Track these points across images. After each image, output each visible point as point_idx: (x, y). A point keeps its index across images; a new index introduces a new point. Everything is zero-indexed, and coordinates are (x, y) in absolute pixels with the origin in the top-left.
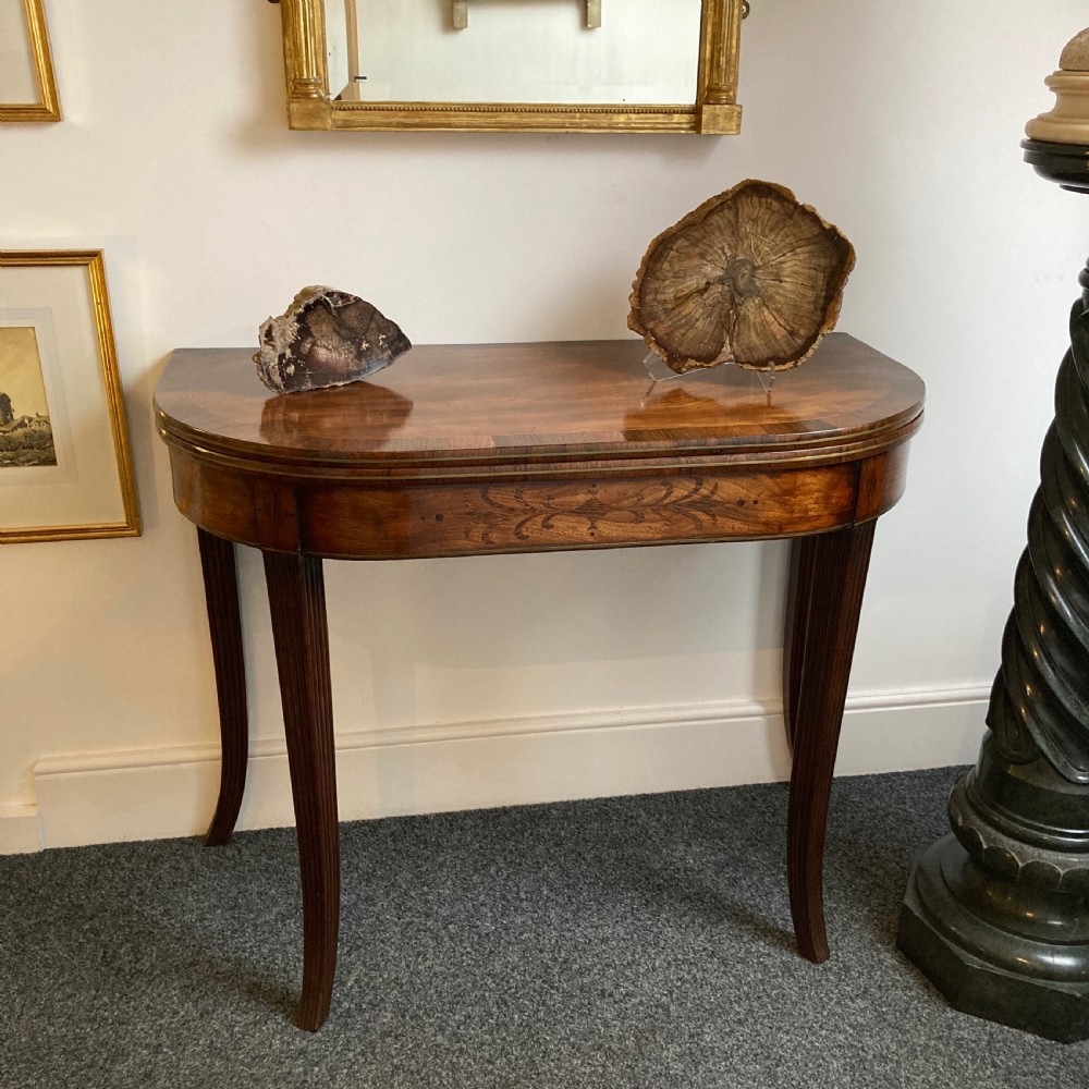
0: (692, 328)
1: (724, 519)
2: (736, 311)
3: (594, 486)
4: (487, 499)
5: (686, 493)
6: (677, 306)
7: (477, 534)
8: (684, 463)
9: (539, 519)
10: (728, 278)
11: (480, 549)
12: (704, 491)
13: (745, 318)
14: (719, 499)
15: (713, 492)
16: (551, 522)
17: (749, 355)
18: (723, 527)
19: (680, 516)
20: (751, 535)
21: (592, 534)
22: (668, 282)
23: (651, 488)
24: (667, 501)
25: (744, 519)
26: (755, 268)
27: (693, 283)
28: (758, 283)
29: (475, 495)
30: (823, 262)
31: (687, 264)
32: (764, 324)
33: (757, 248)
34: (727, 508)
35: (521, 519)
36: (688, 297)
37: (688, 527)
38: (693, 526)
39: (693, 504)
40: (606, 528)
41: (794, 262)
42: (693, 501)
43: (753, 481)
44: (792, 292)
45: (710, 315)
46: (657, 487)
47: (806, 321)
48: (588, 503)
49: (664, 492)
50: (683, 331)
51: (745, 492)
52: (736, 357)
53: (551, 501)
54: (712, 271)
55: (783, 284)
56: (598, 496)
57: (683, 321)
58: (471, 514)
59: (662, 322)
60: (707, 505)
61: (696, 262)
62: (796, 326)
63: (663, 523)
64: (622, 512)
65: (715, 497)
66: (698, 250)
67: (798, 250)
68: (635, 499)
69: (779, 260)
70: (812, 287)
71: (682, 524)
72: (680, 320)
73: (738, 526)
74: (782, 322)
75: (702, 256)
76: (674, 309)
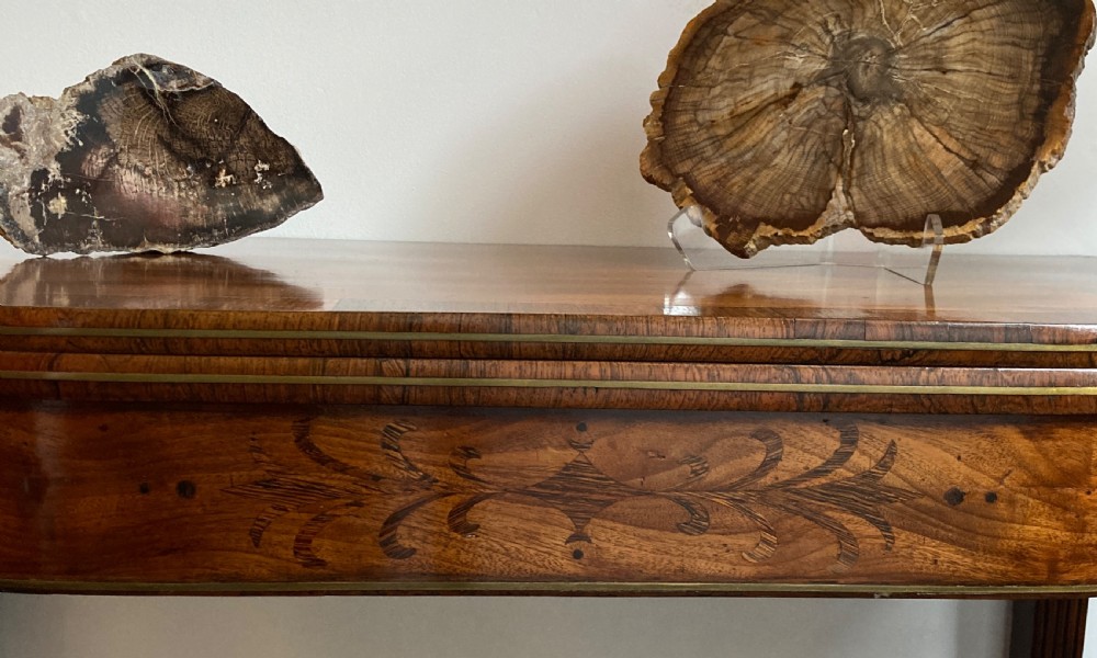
0: (766, 167)
1: (915, 537)
2: (854, 129)
3: (582, 428)
4: (306, 446)
5: (816, 462)
6: (736, 130)
7: (282, 537)
8: (813, 381)
9: (444, 507)
10: (839, 73)
11: (291, 578)
12: (861, 461)
13: (874, 142)
14: (898, 483)
15: (884, 465)
16: (473, 516)
17: (886, 210)
18: (911, 556)
19: (801, 522)
20: (981, 584)
21: (577, 555)
22: (717, 90)
23: (728, 442)
24: (768, 480)
25: (965, 539)
26: (890, 52)
27: (767, 86)
28: (898, 78)
29: (281, 433)
30: (1029, 30)
31: (753, 55)
32: (915, 150)
33: (891, 17)
34: (917, 508)
35: (394, 504)
36: (758, 112)
37: (818, 551)
38: (833, 550)
39: (834, 492)
40: (617, 543)
41: (970, 36)
42: (831, 486)
43: (985, 444)
44: (971, 89)
45: (802, 141)
46: (740, 441)
47: (1004, 140)
48: (569, 472)
49: (760, 457)
50: (748, 173)
51: (964, 469)
52: (857, 215)
53: (473, 462)
54: (804, 63)
55: (949, 76)
56: (590, 455)
57: (748, 156)
58: (266, 484)
59: (708, 161)
60: (868, 496)
61: (771, 50)
62: (982, 152)
63: (757, 536)
64: (655, 502)
65: (890, 479)
66: (775, 31)
67: (976, 14)
68: (687, 468)
69: (938, 34)
70: (1011, 77)
71: (804, 543)
72: (741, 155)
73: (949, 557)
74: (952, 144)
75: (784, 39)
76: (729, 135)
